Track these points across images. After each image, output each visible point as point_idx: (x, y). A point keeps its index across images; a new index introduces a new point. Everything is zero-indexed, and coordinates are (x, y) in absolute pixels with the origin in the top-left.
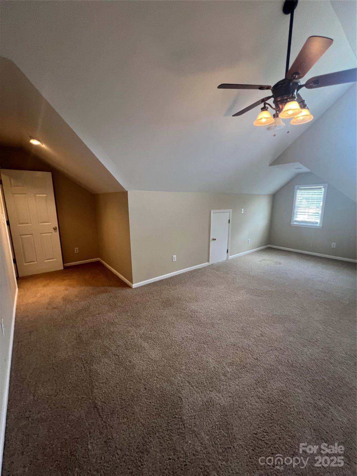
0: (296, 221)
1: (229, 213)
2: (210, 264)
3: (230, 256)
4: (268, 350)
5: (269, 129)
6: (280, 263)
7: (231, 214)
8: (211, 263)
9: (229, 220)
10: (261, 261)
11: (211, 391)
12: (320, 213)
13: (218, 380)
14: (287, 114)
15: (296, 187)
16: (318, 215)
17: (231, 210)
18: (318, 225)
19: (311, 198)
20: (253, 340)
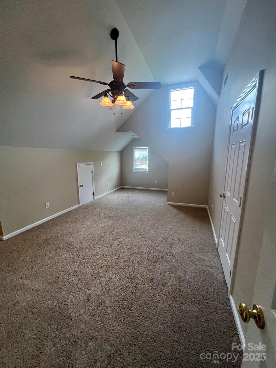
0: (136, 169)
1: (91, 165)
2: (80, 206)
3: (96, 197)
4: (124, 250)
5: (110, 109)
6: (129, 197)
7: (93, 166)
8: (81, 204)
9: (92, 170)
10: (117, 197)
11: (89, 289)
12: (148, 163)
13: (94, 280)
14: (120, 102)
15: (134, 147)
16: (147, 164)
17: (93, 163)
18: (147, 171)
19: (143, 154)
20: (115, 248)
